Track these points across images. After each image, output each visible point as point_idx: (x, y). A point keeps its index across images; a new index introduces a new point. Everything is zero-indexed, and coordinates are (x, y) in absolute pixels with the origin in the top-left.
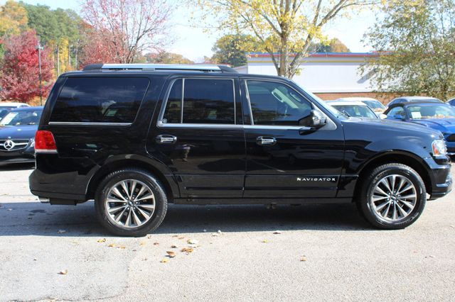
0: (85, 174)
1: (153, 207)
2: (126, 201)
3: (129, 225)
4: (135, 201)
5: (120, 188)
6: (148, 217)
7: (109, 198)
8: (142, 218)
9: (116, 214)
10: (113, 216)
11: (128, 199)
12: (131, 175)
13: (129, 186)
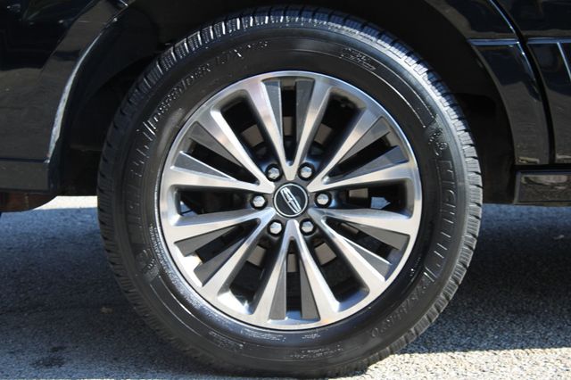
0: (38, 61)
1: (407, 225)
2: (266, 186)
3: (274, 315)
4: (314, 187)
5: (241, 115)
6: (375, 281)
7: (181, 163)
8: (345, 283)
9: (210, 251)
10: (195, 261)
11: (280, 179)
12: (307, 46)
13: (290, 106)
